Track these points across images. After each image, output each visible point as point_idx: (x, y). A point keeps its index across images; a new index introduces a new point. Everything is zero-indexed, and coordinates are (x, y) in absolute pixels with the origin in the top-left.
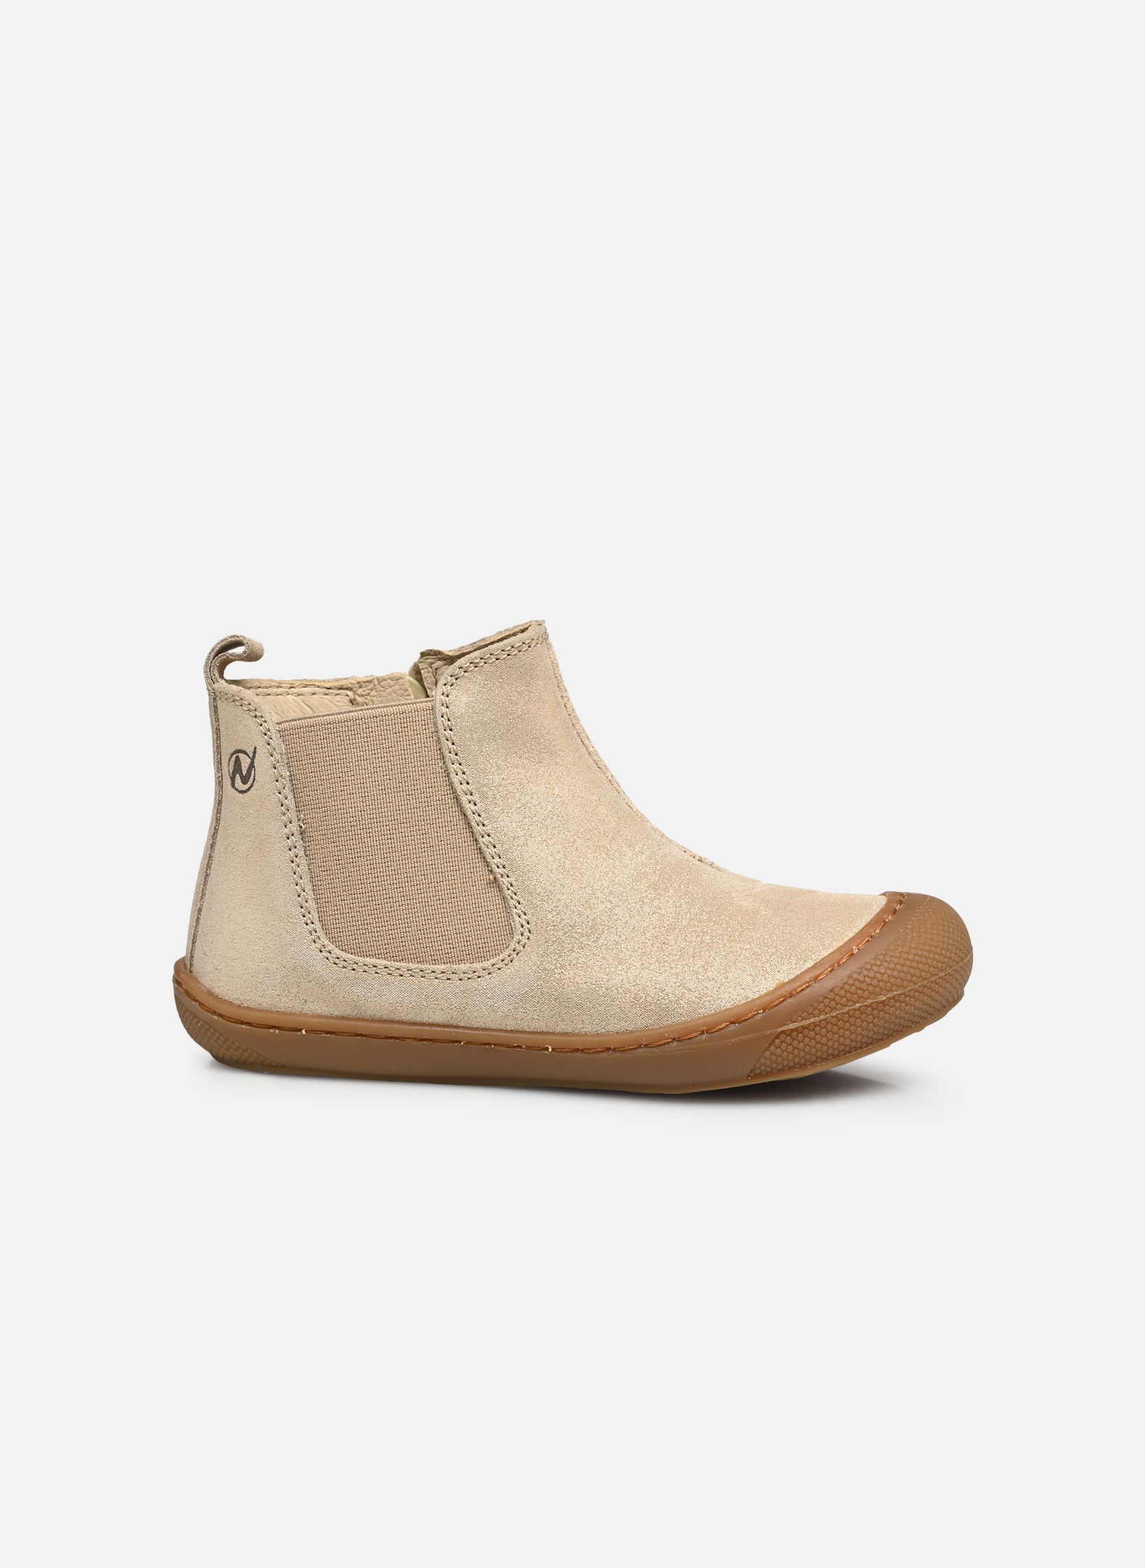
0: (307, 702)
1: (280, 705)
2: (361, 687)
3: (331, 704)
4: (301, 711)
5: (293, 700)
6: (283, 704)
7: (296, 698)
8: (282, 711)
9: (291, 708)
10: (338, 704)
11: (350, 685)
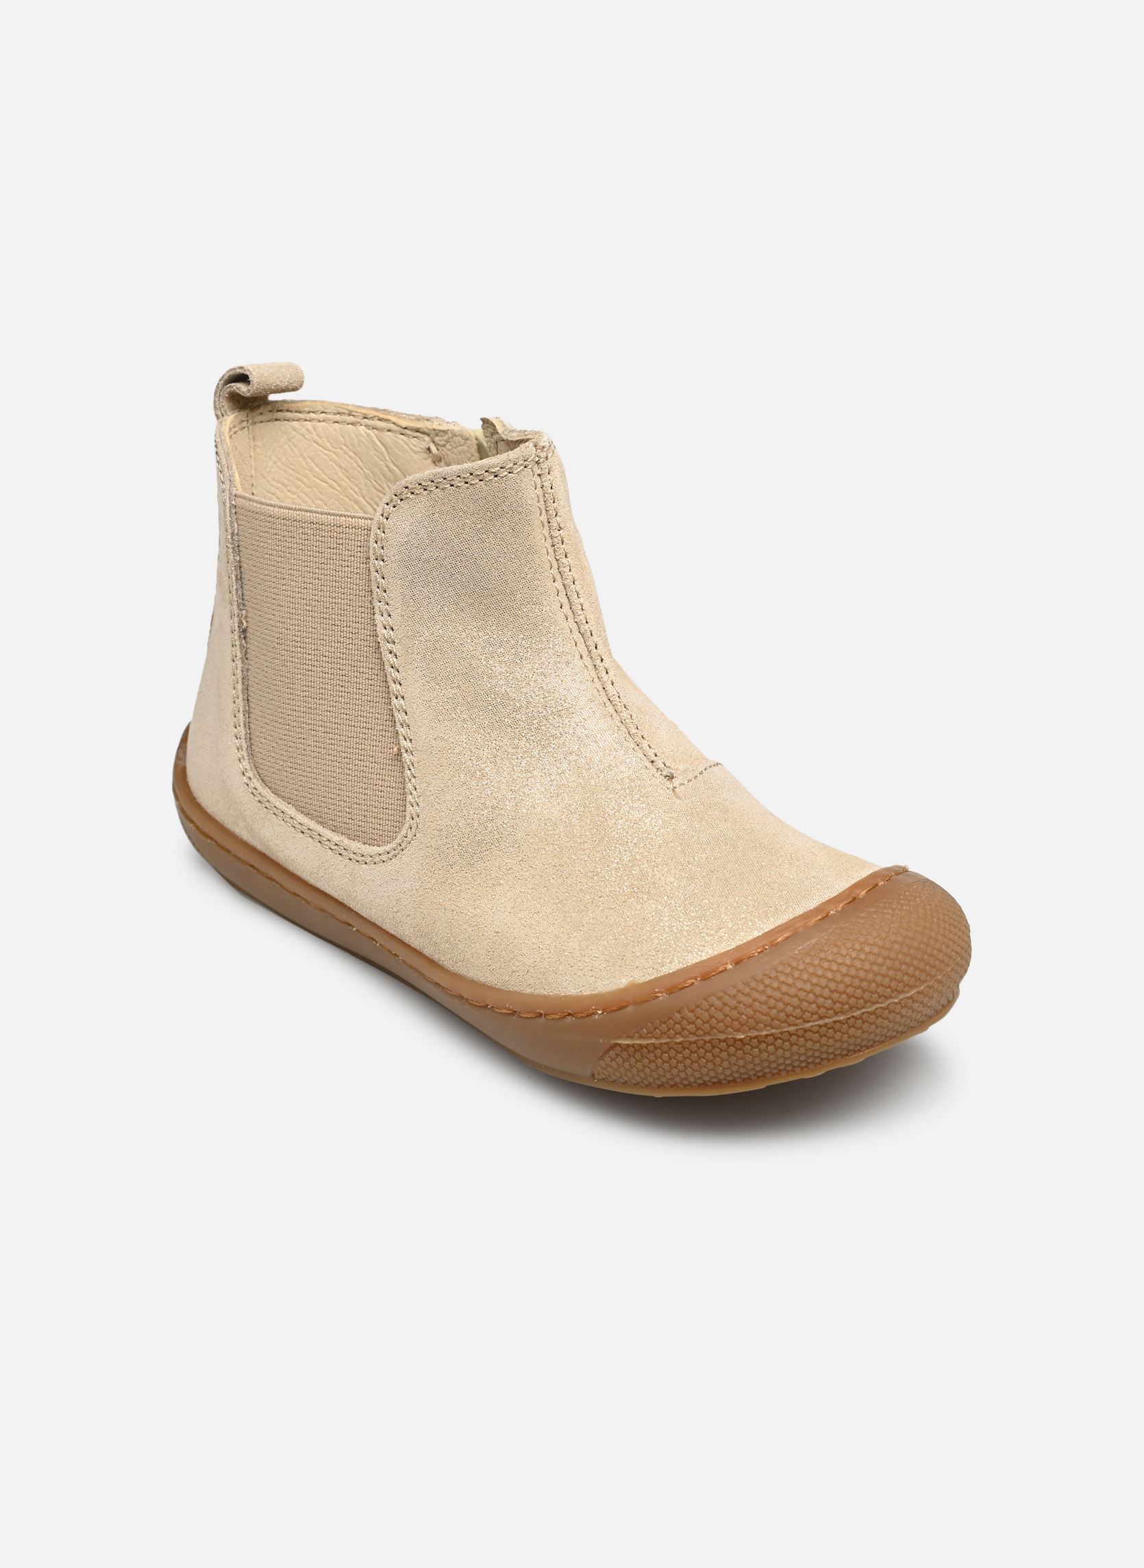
0: (380, 439)
1: (349, 436)
2: (437, 435)
3: (406, 446)
4: (374, 448)
5: (365, 433)
6: (352, 435)
7: (369, 431)
8: (351, 444)
9: (362, 441)
10: (414, 448)
11: (426, 430)
